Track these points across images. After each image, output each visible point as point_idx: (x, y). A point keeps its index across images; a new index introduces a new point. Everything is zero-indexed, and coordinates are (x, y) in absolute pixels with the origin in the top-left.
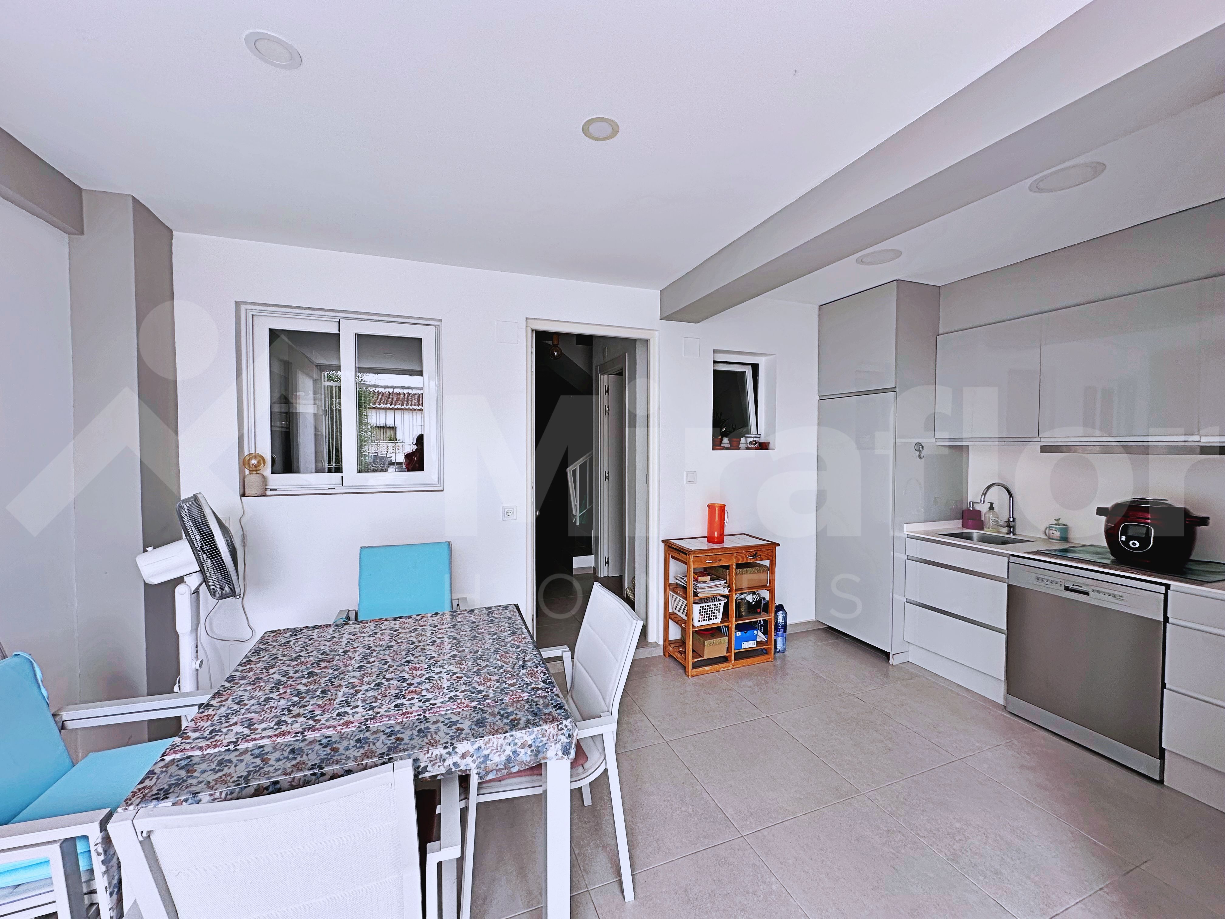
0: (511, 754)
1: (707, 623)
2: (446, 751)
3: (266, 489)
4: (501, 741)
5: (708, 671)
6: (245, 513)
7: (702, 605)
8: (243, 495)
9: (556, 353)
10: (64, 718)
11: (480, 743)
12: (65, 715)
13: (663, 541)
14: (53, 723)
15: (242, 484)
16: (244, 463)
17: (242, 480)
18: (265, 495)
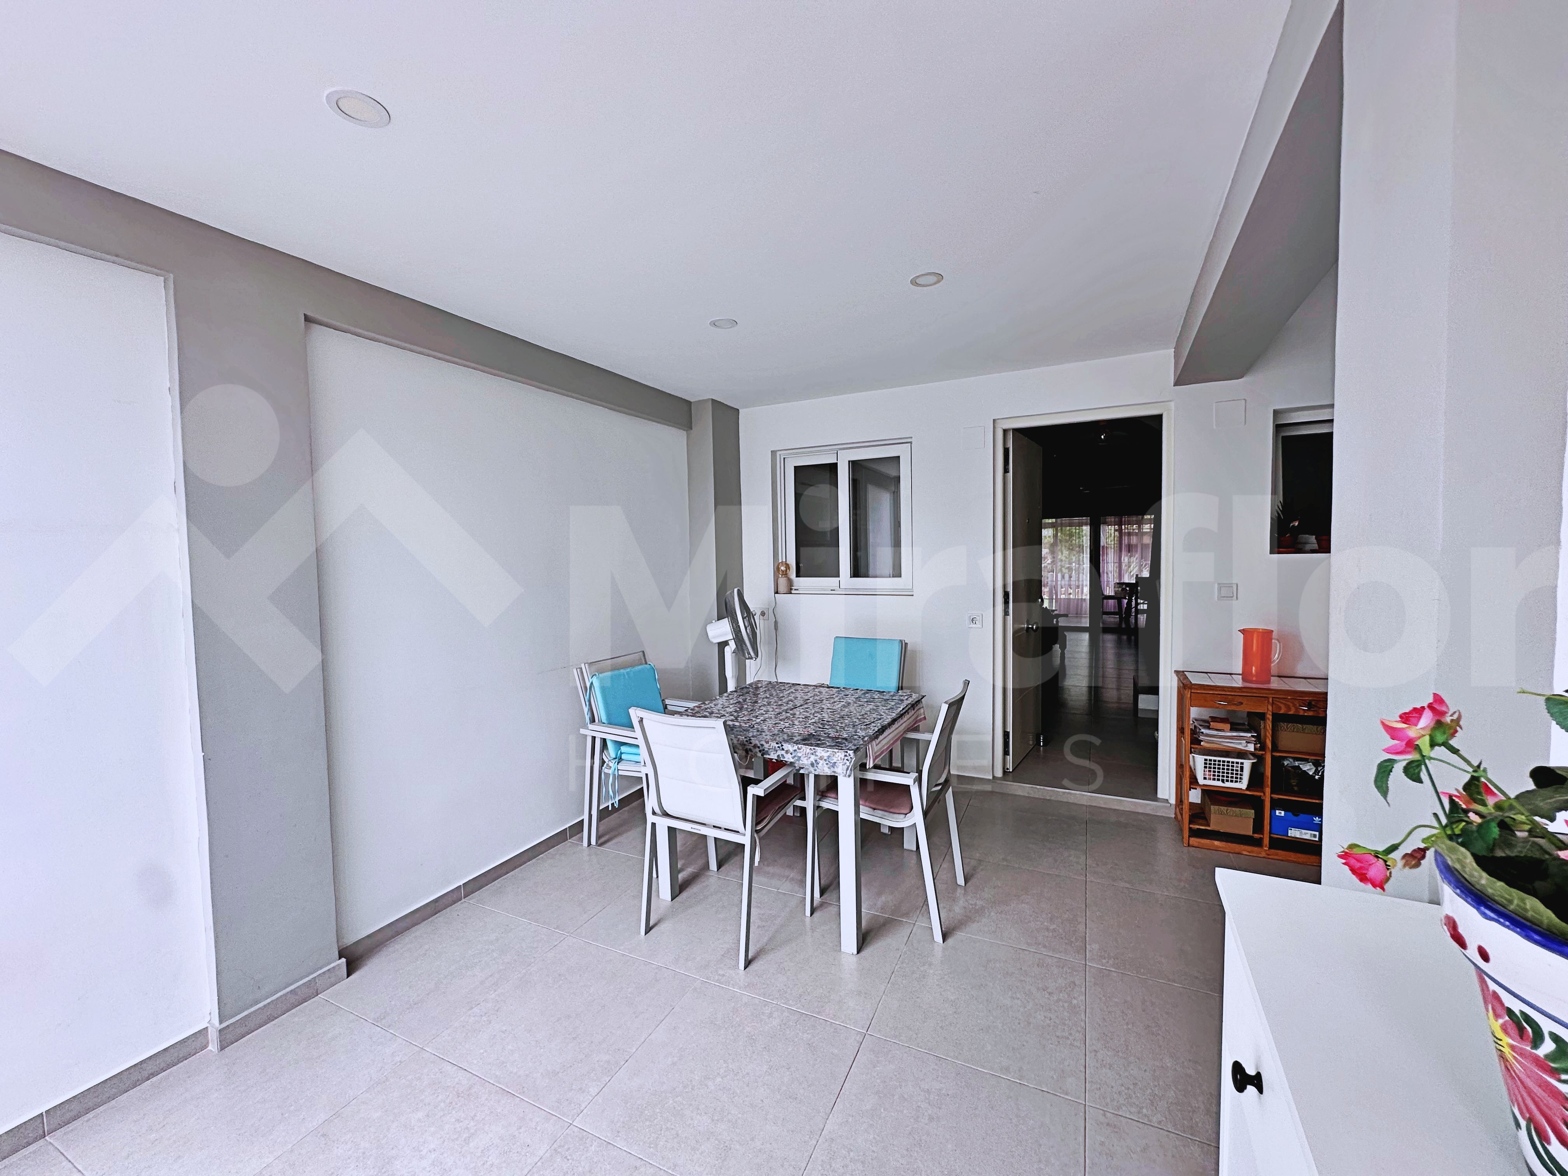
0: (814, 762)
1: (1220, 784)
2: (778, 745)
3: (791, 589)
4: (808, 751)
5: (1217, 847)
6: (777, 605)
7: (1208, 758)
8: (777, 592)
9: (1102, 437)
10: (667, 703)
11: (796, 747)
12: (667, 702)
13: (1177, 672)
14: (661, 704)
15: (776, 586)
16: (777, 570)
17: (776, 581)
18: (791, 593)
